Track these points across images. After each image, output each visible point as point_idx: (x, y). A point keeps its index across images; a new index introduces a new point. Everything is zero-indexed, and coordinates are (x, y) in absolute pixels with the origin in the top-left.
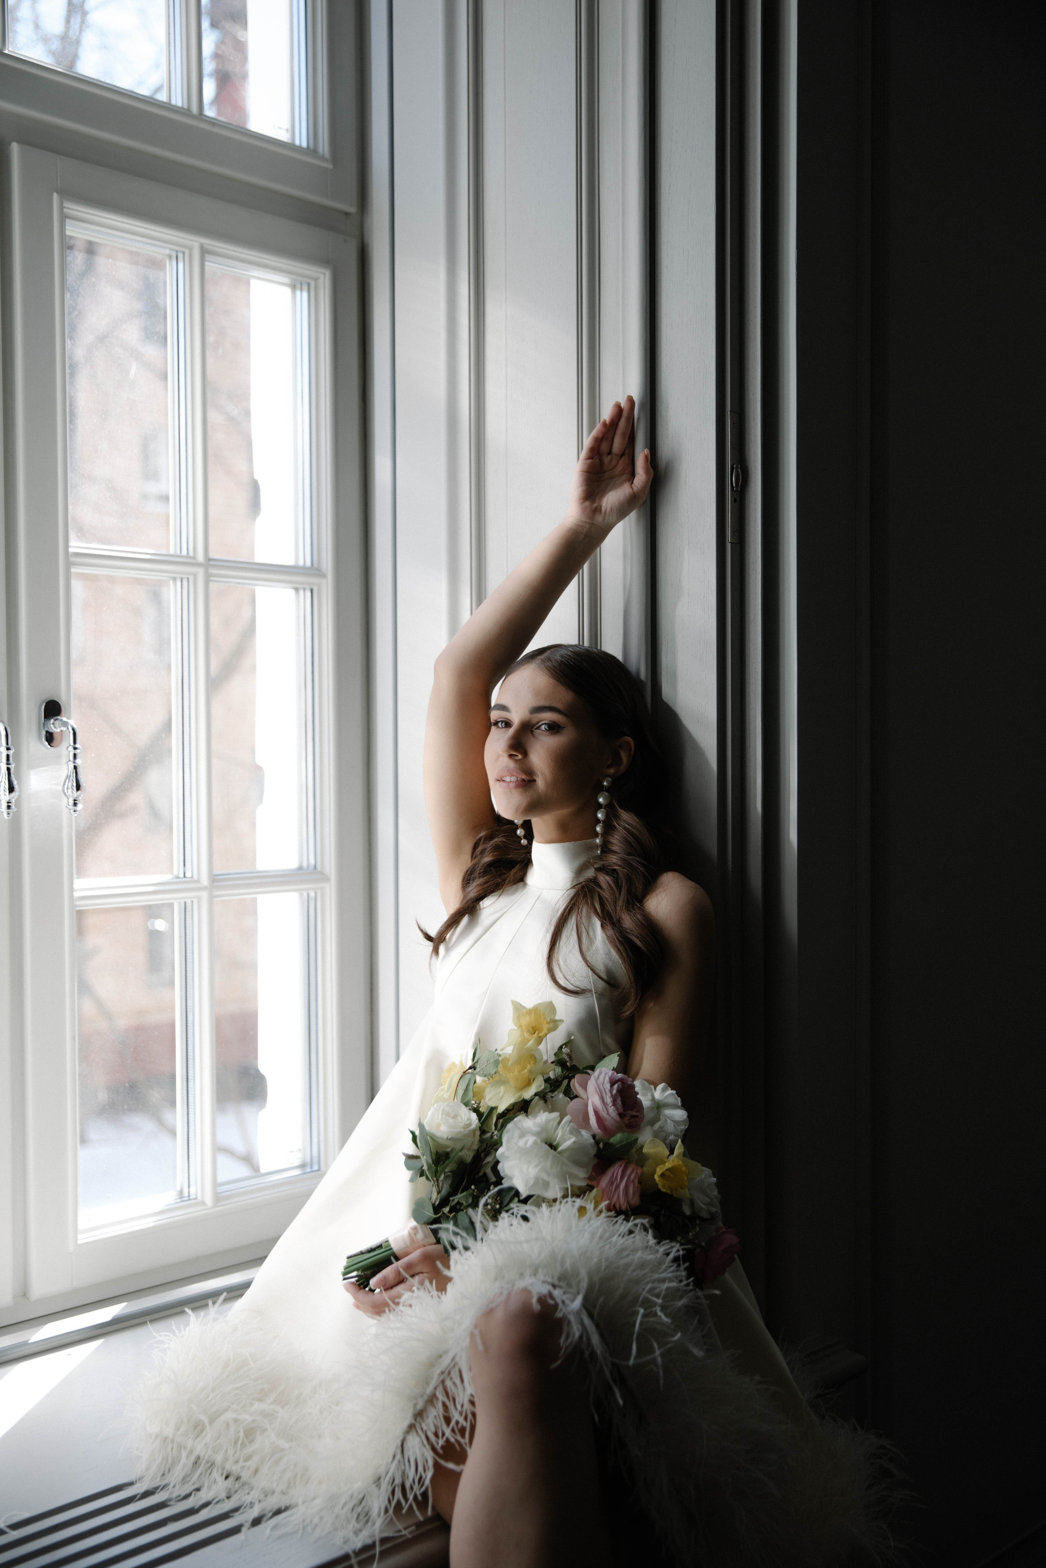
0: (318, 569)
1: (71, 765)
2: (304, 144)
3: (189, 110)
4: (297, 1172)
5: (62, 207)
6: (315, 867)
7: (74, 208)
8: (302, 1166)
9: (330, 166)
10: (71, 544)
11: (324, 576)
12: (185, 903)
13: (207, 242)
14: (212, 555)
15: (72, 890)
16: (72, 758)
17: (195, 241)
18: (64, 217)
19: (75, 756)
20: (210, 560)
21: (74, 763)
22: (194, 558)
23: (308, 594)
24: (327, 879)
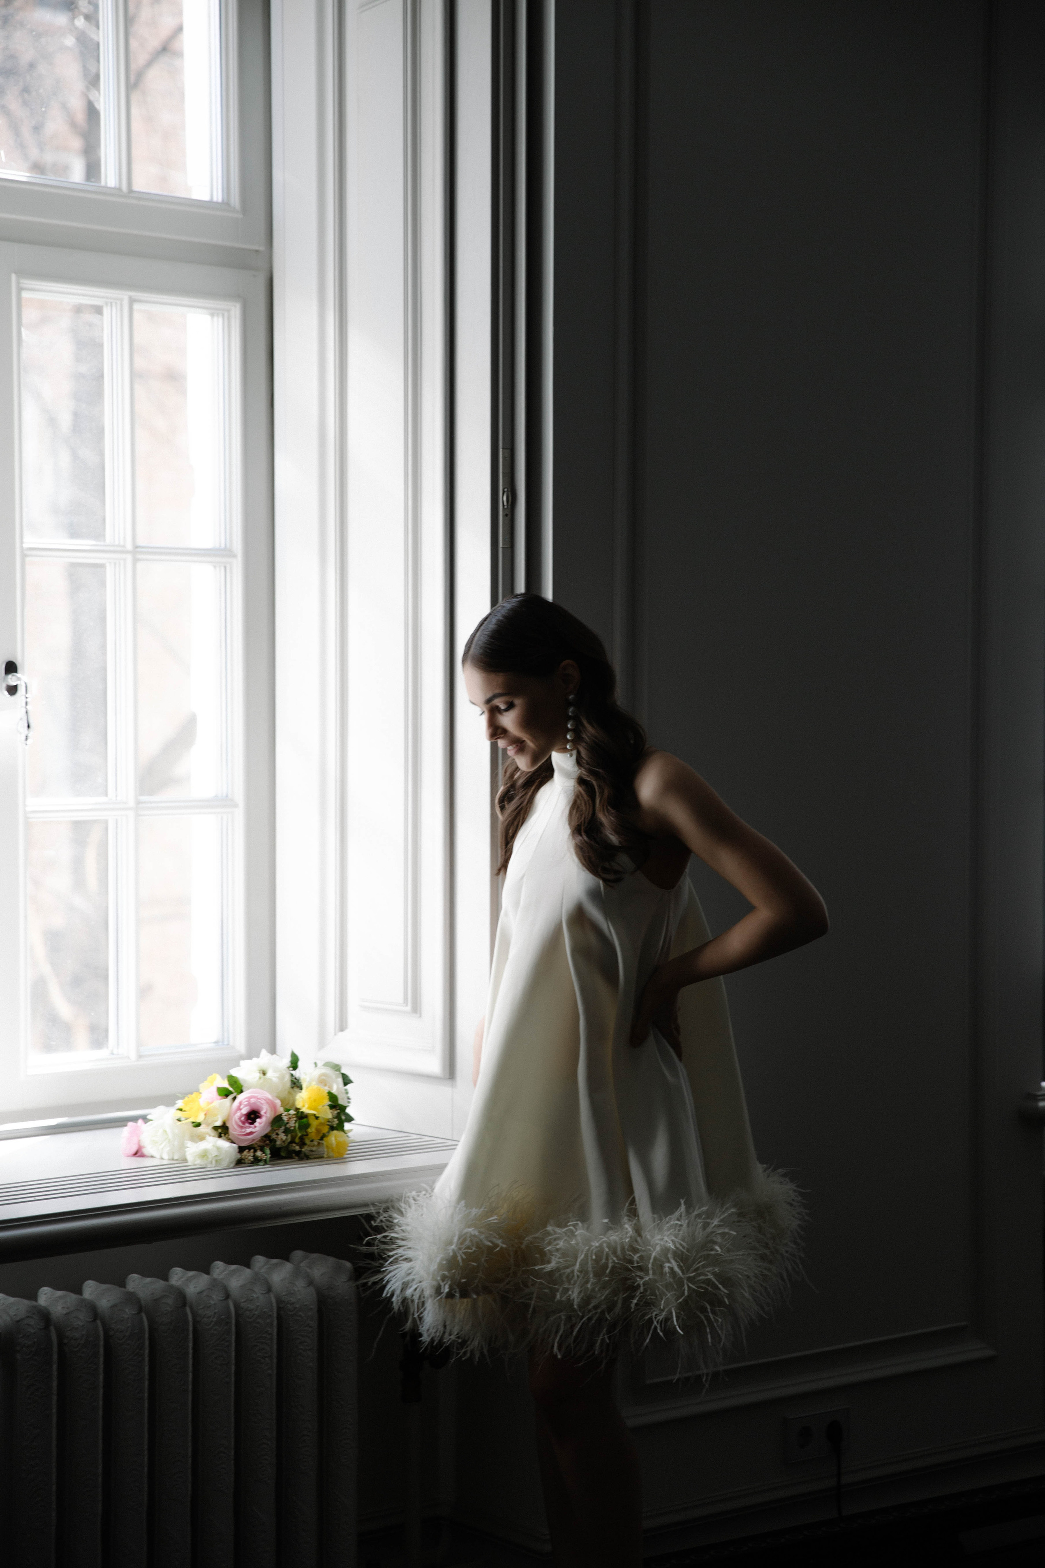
0: (230, 551)
1: (24, 710)
2: (220, 200)
3: (120, 189)
4: (213, 1045)
5: (18, 283)
6: (227, 796)
7: (27, 283)
8: (216, 1042)
9: (240, 216)
10: (25, 540)
11: (235, 556)
12: (117, 820)
13: (133, 294)
14: (140, 543)
15: (25, 805)
16: (24, 704)
17: (124, 295)
18: (20, 289)
19: (26, 703)
20: (137, 547)
21: (26, 708)
22: (124, 546)
23: (223, 569)
24: (236, 806)
